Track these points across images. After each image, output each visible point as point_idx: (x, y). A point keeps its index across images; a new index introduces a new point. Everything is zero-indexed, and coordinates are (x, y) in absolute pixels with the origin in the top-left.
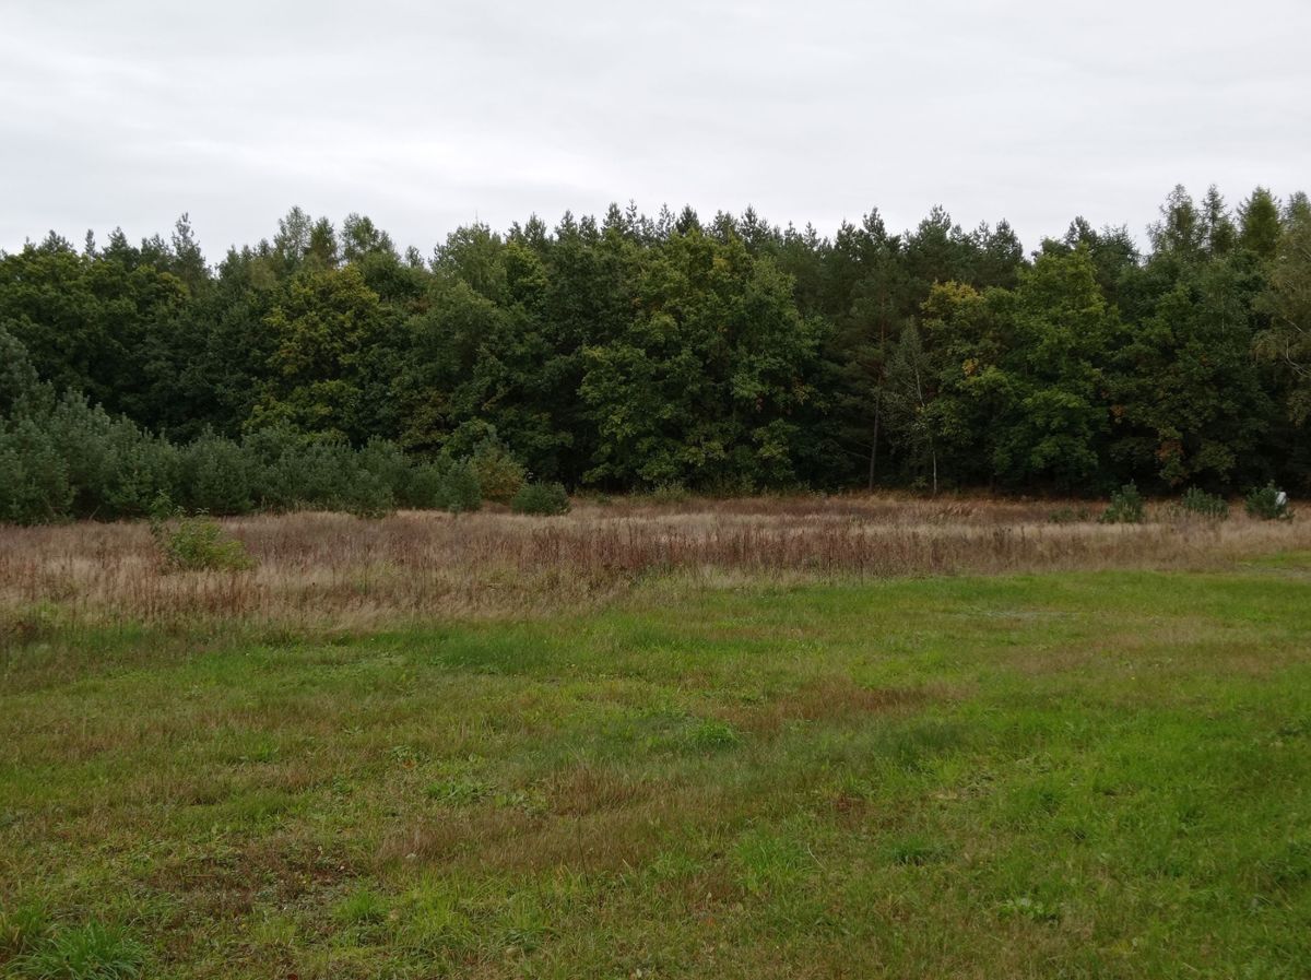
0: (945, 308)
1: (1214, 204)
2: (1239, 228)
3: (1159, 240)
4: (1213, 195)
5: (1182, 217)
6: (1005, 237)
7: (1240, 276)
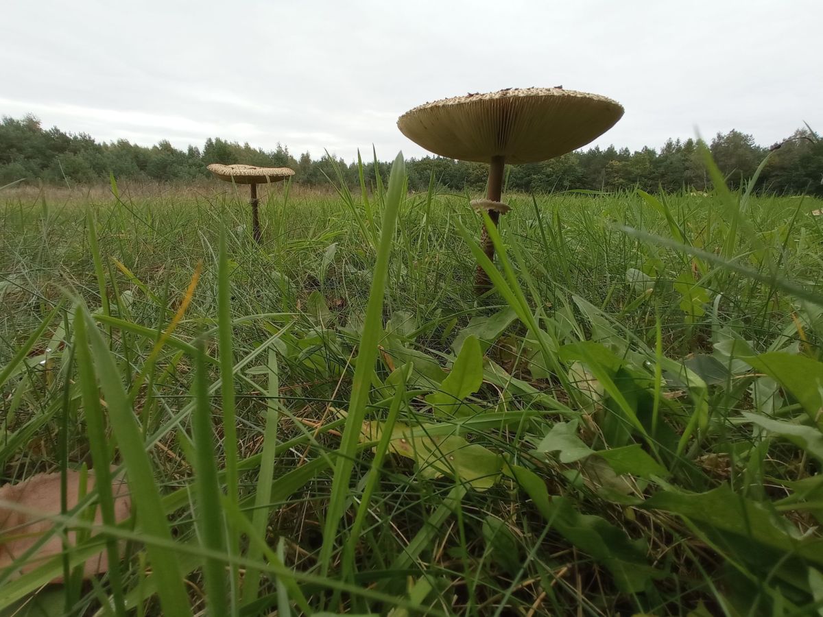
0: (612, 167)
1: (678, 142)
2: (683, 147)
3: (663, 151)
4: (678, 140)
5: (669, 145)
6: (627, 150)
7: (683, 158)
